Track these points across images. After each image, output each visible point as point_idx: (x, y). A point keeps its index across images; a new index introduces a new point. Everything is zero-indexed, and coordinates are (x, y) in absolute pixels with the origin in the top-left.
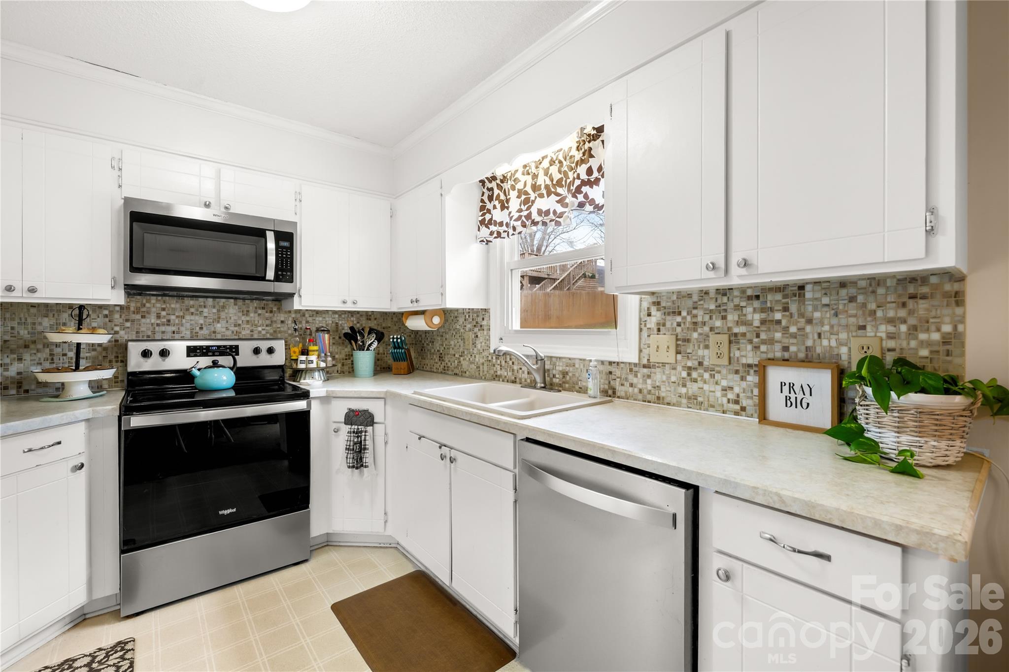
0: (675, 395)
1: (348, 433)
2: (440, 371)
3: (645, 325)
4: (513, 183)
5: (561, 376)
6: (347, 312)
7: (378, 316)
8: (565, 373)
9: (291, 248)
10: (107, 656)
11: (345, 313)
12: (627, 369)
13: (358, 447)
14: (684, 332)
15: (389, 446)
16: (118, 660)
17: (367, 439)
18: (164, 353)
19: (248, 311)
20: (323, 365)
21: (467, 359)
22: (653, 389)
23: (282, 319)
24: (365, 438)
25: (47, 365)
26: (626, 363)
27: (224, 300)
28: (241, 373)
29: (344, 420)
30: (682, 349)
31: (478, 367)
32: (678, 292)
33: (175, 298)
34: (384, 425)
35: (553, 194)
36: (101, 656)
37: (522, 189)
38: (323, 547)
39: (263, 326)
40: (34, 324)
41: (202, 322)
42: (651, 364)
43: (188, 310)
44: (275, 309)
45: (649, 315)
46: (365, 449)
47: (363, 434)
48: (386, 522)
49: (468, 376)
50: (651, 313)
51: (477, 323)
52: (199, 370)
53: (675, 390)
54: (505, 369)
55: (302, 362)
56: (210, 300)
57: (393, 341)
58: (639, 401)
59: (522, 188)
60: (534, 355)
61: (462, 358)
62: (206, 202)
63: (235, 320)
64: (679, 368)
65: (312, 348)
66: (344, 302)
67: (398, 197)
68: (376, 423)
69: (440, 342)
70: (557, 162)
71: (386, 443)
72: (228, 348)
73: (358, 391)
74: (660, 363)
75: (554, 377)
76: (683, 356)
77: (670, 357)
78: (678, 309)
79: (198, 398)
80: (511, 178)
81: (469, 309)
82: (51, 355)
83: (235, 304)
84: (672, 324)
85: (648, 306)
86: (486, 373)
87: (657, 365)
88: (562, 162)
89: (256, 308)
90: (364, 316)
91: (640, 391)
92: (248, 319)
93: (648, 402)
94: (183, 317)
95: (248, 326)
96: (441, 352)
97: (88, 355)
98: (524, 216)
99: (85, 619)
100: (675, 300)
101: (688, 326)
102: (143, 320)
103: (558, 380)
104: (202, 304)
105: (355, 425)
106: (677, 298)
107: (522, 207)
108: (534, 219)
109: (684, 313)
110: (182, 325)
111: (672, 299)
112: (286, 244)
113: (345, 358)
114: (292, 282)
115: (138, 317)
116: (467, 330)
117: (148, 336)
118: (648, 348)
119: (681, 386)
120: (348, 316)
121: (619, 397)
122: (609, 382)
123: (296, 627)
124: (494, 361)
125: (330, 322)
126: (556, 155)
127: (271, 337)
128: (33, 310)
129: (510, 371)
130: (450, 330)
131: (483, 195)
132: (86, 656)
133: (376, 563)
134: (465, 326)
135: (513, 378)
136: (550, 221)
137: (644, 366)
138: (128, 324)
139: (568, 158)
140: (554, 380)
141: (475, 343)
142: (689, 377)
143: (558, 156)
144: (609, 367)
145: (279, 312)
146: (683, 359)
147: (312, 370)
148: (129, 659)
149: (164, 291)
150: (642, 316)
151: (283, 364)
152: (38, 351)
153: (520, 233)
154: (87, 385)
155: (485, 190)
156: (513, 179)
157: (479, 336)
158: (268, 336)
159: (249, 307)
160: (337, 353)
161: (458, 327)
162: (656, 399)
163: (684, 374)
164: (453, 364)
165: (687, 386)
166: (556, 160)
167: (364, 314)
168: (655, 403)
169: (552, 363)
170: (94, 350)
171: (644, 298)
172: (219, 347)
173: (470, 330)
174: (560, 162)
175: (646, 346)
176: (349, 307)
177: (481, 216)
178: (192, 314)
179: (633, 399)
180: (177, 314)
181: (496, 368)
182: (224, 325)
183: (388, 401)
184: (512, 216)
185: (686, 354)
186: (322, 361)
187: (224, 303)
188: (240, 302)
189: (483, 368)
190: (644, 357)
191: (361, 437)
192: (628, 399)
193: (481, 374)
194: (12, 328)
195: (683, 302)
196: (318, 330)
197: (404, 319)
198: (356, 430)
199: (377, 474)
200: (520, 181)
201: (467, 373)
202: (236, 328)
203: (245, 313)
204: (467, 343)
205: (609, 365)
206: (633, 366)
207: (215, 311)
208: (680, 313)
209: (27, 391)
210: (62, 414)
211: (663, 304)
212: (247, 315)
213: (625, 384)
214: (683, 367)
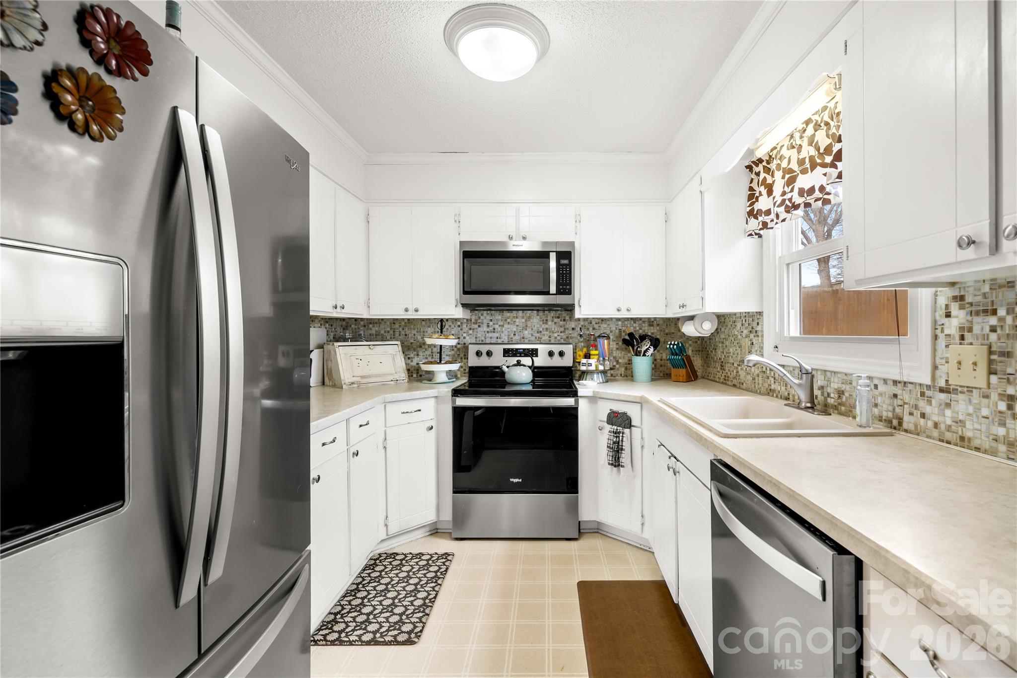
0: (988, 437)
1: (609, 432)
2: (721, 381)
3: (942, 331)
4: (779, 162)
5: (837, 396)
6: (629, 319)
7: (661, 322)
8: (841, 392)
9: (569, 265)
10: (438, 559)
11: (628, 320)
12: (917, 391)
13: (616, 447)
14: (1002, 341)
15: (645, 450)
16: (442, 564)
17: (624, 440)
18: (489, 354)
19: (547, 320)
20: (601, 368)
21: (744, 369)
22: (953, 424)
23: (573, 326)
24: (622, 439)
25: (430, 359)
26: (916, 383)
27: (530, 312)
28: (538, 372)
29: (606, 420)
30: (999, 367)
31: (754, 379)
32: (992, 280)
33: (498, 312)
34: (640, 429)
35: (818, 166)
36: (436, 557)
37: (786, 168)
38: (593, 532)
39: (558, 332)
40: (424, 332)
41: (515, 329)
42: (951, 387)
43: (506, 320)
44: (567, 318)
45: (948, 315)
46: (622, 449)
47: (621, 435)
48: (643, 524)
49: (745, 388)
50: (950, 312)
51: (752, 328)
52: (508, 367)
53: (988, 429)
54: (779, 382)
55: (584, 365)
56: (521, 312)
57: (670, 347)
58: (933, 439)
59: (787, 166)
60: (798, 367)
61: (739, 368)
62: (510, 235)
63: (538, 328)
64: (994, 396)
65: (593, 352)
66: (618, 310)
67: (673, 199)
68: (634, 426)
69: (721, 350)
70: (822, 125)
71: (642, 447)
72: (530, 351)
73: (618, 394)
74: (964, 387)
75: (828, 396)
76: (1000, 378)
77: (979, 378)
78: (993, 305)
79: (507, 389)
80: (776, 156)
81: (745, 313)
82: (432, 352)
83: (538, 315)
84: (982, 328)
85: (947, 303)
86: (761, 385)
87: (960, 389)
88: (829, 124)
89: (553, 317)
90: (646, 323)
91: (936, 425)
92: (547, 326)
93: (947, 443)
94: (503, 326)
95: (547, 333)
96: (722, 360)
97: (450, 353)
98: (788, 199)
99: (437, 532)
100: (988, 293)
101: (1007, 332)
102: (479, 329)
103: (832, 400)
104: (515, 315)
105: (615, 426)
106: (991, 289)
107: (786, 189)
108: (794, 202)
109: (1002, 312)
110: (503, 332)
111: (983, 291)
112: (566, 262)
113: (628, 362)
114: (570, 294)
115: (476, 326)
116: (744, 336)
117: (482, 341)
118: (946, 365)
119: (996, 424)
120: (631, 322)
121: (906, 431)
122: (894, 409)
123: (547, 587)
124: (768, 372)
125: (614, 329)
126: (821, 116)
127: (565, 342)
128: (424, 323)
129: (783, 386)
130: (729, 336)
131: (751, 182)
132: (429, 554)
133: (630, 560)
134: (742, 332)
135: (786, 394)
136: (815, 201)
137: (942, 390)
138: (471, 332)
139: (834, 116)
140: (829, 399)
141: (751, 351)
142: (1010, 412)
143: (823, 116)
144: (894, 388)
145: (571, 321)
146: (1000, 382)
147: (592, 372)
148: (446, 566)
149: (489, 307)
150: (938, 318)
151: (572, 365)
152: (426, 349)
153: (784, 220)
154: (445, 374)
155: (753, 176)
156: (778, 157)
157: (754, 343)
158: (562, 341)
159: (548, 317)
160: (620, 358)
161: (736, 333)
162: (958, 440)
163: (1002, 406)
164: (732, 373)
165: (1007, 425)
166: (821, 123)
167: (647, 320)
168: (957, 445)
169: (826, 378)
170: (453, 350)
171: (940, 291)
172: (524, 350)
173: (747, 336)
174: (827, 124)
175: (944, 361)
176: (624, 314)
177: (748, 207)
178: (509, 323)
179: (925, 435)
180: (499, 324)
181: (770, 381)
182: (531, 332)
183: (644, 406)
184: (776, 202)
185: (1005, 375)
186: (601, 364)
187: (530, 314)
188: (541, 313)
189: (758, 380)
190: (941, 377)
191: (619, 437)
192: (918, 434)
193: (756, 386)
194: (414, 335)
195: (1000, 295)
196: (599, 336)
197: (680, 324)
198: (615, 430)
199: (634, 476)
200: (786, 158)
201: (744, 384)
202: (539, 335)
203: (545, 321)
204: (743, 351)
205: (894, 385)
206: (925, 388)
207: (524, 320)
208: (994, 312)
209: (421, 376)
210: (421, 391)
211: (969, 299)
212: (546, 323)
213: (915, 414)
214: (1000, 394)
